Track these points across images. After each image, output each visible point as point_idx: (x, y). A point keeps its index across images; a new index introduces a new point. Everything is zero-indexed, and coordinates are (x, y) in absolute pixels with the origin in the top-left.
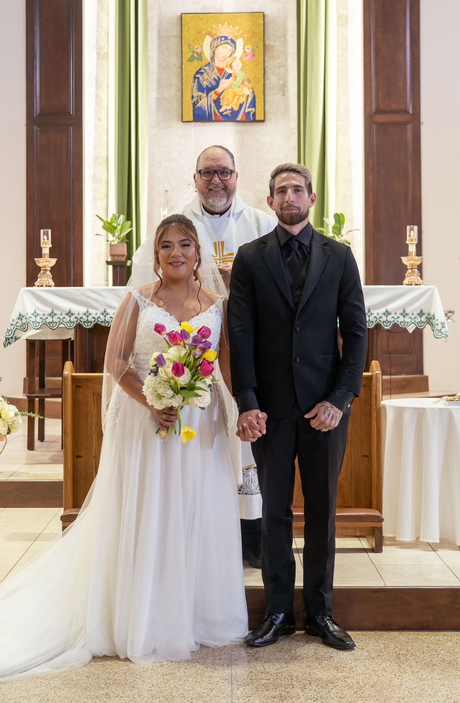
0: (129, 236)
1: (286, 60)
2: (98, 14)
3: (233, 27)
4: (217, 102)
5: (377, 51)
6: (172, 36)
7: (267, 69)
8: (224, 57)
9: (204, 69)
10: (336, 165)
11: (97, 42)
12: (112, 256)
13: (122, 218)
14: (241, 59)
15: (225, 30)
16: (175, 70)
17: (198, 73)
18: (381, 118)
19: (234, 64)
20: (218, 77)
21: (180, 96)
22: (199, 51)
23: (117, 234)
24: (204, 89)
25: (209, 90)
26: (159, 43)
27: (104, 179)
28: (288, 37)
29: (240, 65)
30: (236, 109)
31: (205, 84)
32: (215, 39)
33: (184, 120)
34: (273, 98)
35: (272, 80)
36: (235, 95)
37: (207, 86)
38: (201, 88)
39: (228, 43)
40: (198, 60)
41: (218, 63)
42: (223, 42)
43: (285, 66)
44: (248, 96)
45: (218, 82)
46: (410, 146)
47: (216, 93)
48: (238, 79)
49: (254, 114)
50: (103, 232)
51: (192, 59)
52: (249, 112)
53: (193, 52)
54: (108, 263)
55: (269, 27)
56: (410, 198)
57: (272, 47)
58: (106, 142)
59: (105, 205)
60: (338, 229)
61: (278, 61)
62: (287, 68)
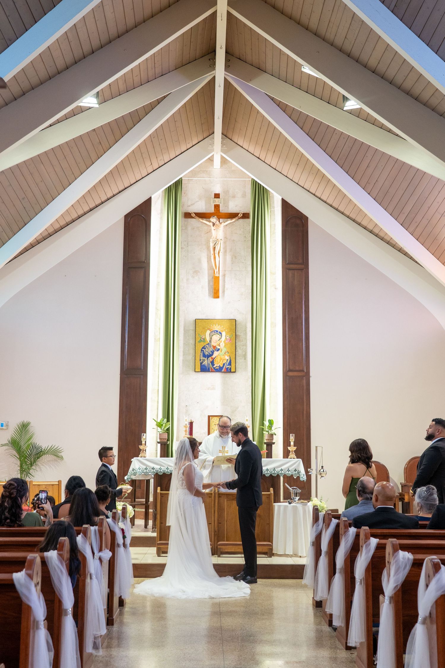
0: (168, 429)
1: (247, 342)
3: (220, 326)
4: (212, 363)
5: (289, 342)
6: (191, 330)
7: (237, 347)
8: (216, 341)
9: (206, 346)
10: (270, 395)
11: (155, 333)
12: (160, 439)
13: (165, 420)
14: (224, 341)
15: (217, 328)
16: (192, 346)
17: (203, 348)
18: (291, 374)
19: (221, 344)
20: (213, 350)
21: (194, 359)
22: (204, 337)
23: (163, 428)
24: (206, 356)
25: (208, 356)
26: (184, 333)
27: (157, 400)
28: (247, 331)
29: (224, 344)
30: (221, 366)
31: (206, 353)
32: (212, 332)
33: (196, 371)
34: (240, 361)
35: (239, 352)
36: (221, 359)
37: (207, 354)
38: (204, 356)
39: (218, 334)
40: (203, 342)
41: (213, 344)
42: (215, 333)
43: (246, 345)
44: (228, 360)
45: (213, 352)
46: (305, 387)
47: (212, 358)
48: (223, 351)
49: (230, 369)
50: (156, 427)
51: (200, 341)
52: (228, 368)
53: (201, 338)
54: (158, 443)
55: (238, 326)
56: (305, 412)
57: (240, 336)
58: (158, 382)
59: (156, 414)
60: (270, 427)
61: (243, 342)
62: (247, 346)
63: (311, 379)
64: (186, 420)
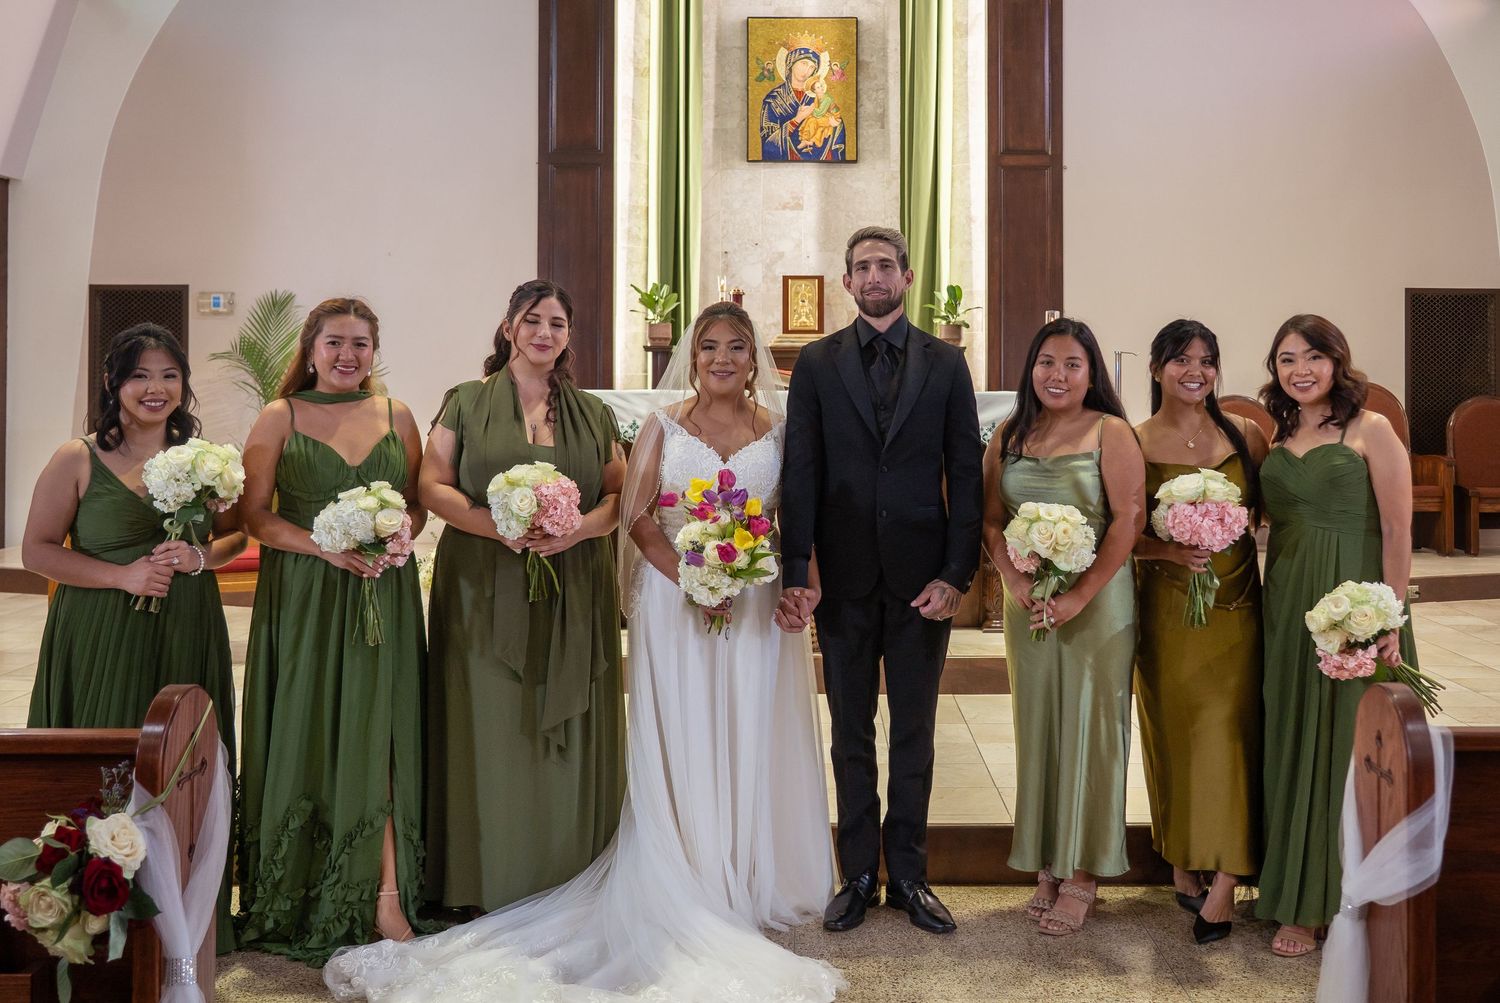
0: (675, 312)
1: (887, 81)
2: (636, 16)
3: (816, 37)
4: (795, 136)
5: (1006, 71)
6: (735, 47)
7: (861, 93)
8: (804, 77)
9: (777, 92)
10: (952, 221)
11: (635, 53)
12: (652, 339)
13: (666, 288)
14: (825, 79)
15: (806, 41)
16: (740, 92)
17: (768, 96)
18: (1010, 160)
19: (817, 85)
20: (796, 103)
21: (745, 126)
22: (771, 67)
23: (659, 311)
24: (776, 118)
25: (783, 119)
26: (717, 57)
27: (642, 235)
28: (889, 51)
29: (825, 86)
30: (819, 145)
31: (778, 110)
32: (792, 53)
33: (750, 159)
34: (869, 131)
35: (868, 107)
36: (818, 127)
37: (781, 114)
38: (772, 117)
39: (809, 58)
40: (769, 79)
41: (796, 84)
42: (802, 56)
43: (885, 89)
44: (836, 128)
45: (795, 109)
46: (1049, 197)
47: (792, 124)
48: (822, 105)
49: (843, 153)
50: (641, 308)
51: (760, 79)
52: (837, 150)
53: (763, 69)
54: (647, 349)
55: (865, 40)
56: (1048, 267)
57: (868, 64)
58: (645, 187)
59: (643, 271)
60: (953, 306)
61: (876, 82)
62: (887, 92)
63: (1067, 176)
64: (722, 288)
